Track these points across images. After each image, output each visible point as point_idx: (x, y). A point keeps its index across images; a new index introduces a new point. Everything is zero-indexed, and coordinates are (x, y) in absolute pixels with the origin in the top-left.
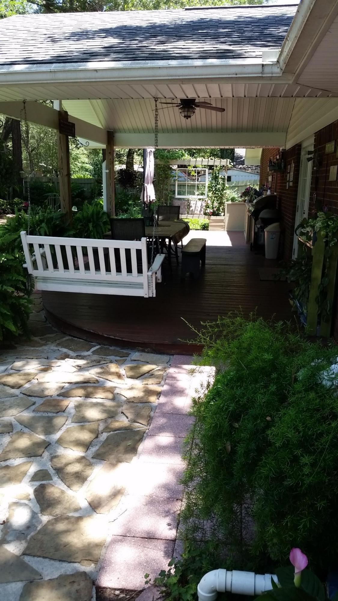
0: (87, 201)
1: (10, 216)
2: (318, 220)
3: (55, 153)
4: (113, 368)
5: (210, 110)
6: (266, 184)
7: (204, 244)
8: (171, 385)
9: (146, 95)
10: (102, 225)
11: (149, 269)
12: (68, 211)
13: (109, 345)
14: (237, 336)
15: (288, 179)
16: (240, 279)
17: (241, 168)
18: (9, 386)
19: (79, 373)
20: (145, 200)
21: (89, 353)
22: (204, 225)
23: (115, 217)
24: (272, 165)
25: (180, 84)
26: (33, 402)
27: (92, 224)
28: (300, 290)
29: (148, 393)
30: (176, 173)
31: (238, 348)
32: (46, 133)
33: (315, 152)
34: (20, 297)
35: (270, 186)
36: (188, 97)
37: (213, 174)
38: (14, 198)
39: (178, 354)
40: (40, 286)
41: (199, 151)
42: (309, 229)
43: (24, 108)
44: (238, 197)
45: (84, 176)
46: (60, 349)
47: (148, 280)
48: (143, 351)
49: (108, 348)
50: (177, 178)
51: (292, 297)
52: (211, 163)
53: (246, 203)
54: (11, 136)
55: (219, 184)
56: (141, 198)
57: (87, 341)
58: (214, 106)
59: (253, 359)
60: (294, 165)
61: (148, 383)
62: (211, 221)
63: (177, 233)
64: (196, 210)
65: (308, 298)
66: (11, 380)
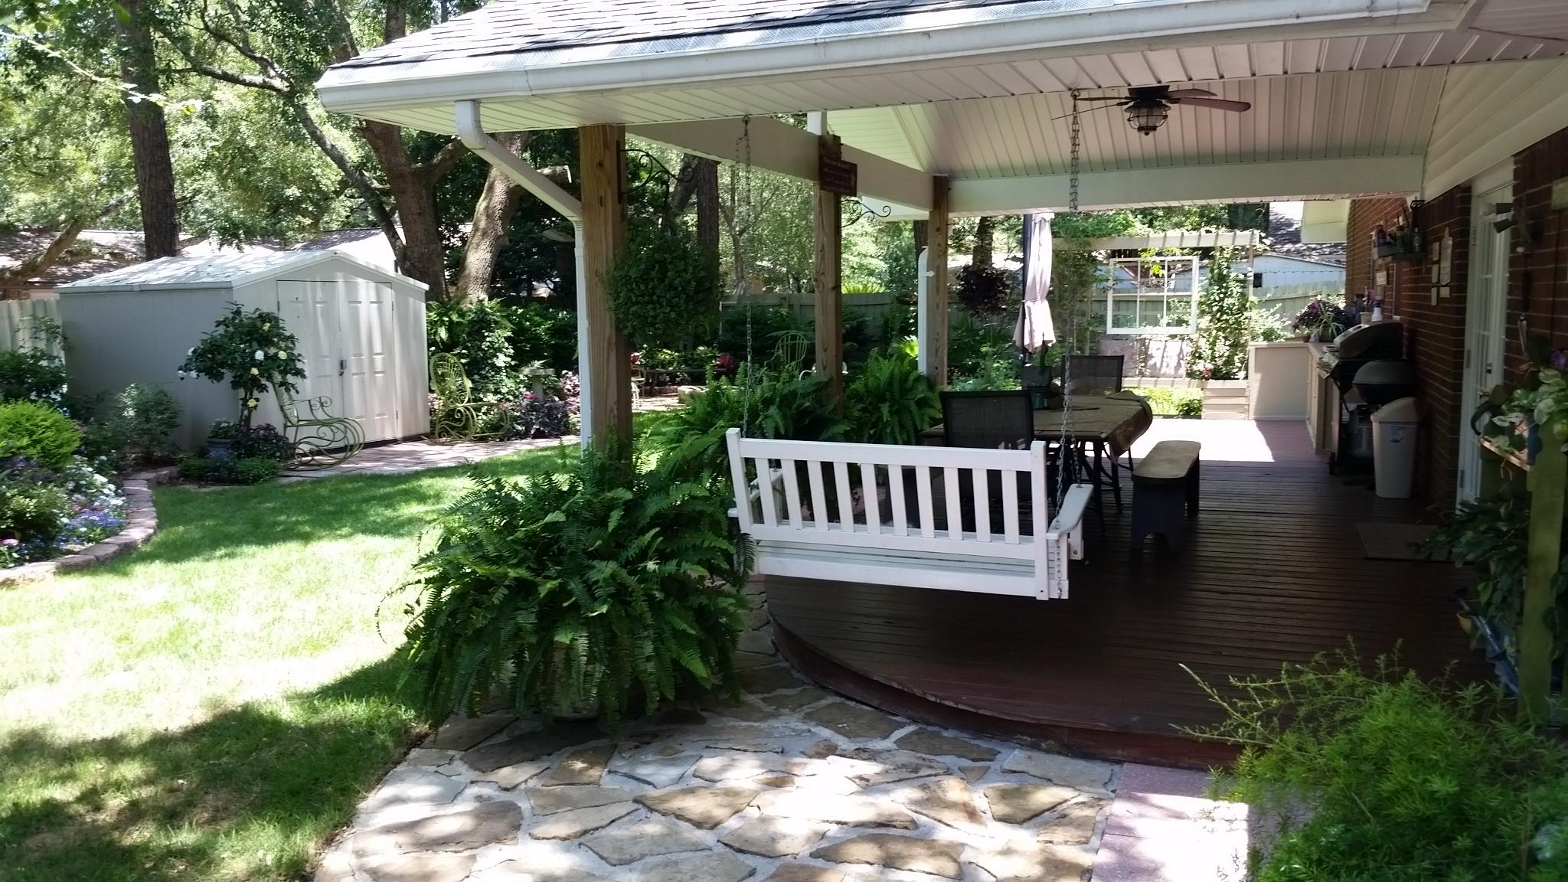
0: (876, 349)
1: (686, 389)
2: (1545, 392)
3: (797, 235)
4: (954, 789)
5: (1207, 109)
6: (1366, 293)
7: (1195, 456)
8: (1120, 851)
9: (1050, 84)
10: (913, 407)
11: (1049, 523)
12: (834, 375)
13: (940, 726)
14: (1345, 721)
15: (1434, 280)
16: (1306, 554)
17: (1288, 251)
18: (688, 820)
19: (864, 798)
20: (1027, 342)
21: (888, 744)
22: (1187, 405)
23: (949, 388)
24: (1386, 240)
25: (1142, 52)
26: (749, 869)
27: (890, 406)
28: (1495, 590)
29: (1056, 868)
30: (1108, 272)
31: (1346, 758)
32: (777, 188)
33: (1517, 204)
34: (718, 592)
35: (1379, 298)
36: (1160, 82)
37: (1212, 271)
38: (695, 347)
39: (1135, 761)
40: (767, 565)
41: (1169, 211)
42: (1515, 417)
43: (746, 134)
44: (1284, 329)
45: (865, 286)
46: (813, 730)
47: (1048, 553)
48: (1035, 747)
49: (938, 735)
50: (1110, 283)
51: (1467, 608)
52: (1207, 241)
53: (1309, 345)
54: (694, 199)
55: (1231, 296)
56: (1016, 337)
57: (881, 710)
58: (1220, 97)
59: (1397, 792)
60: (1450, 242)
61: (1055, 840)
62: (1208, 393)
63: (1119, 427)
64: (1165, 364)
65: (1520, 614)
66: (696, 805)
